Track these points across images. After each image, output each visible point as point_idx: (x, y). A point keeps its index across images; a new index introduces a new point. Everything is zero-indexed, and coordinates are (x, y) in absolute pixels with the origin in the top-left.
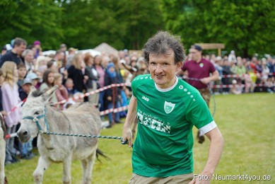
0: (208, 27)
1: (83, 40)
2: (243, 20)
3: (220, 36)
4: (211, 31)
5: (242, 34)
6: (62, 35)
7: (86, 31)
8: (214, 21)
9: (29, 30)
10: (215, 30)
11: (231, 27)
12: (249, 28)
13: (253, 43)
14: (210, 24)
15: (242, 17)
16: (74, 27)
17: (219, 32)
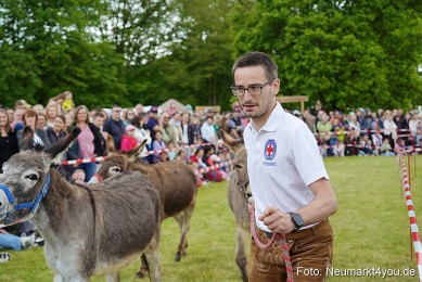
0: (289, 77)
1: (152, 96)
2: (329, 67)
3: (303, 86)
4: (292, 81)
5: (329, 84)
6: (125, 90)
7: (155, 86)
8: (295, 69)
9: (86, 85)
10: (296, 79)
11: (316, 75)
12: (337, 76)
13: (342, 94)
14: (290, 73)
15: (328, 64)
16: (141, 82)
17: (300, 82)
